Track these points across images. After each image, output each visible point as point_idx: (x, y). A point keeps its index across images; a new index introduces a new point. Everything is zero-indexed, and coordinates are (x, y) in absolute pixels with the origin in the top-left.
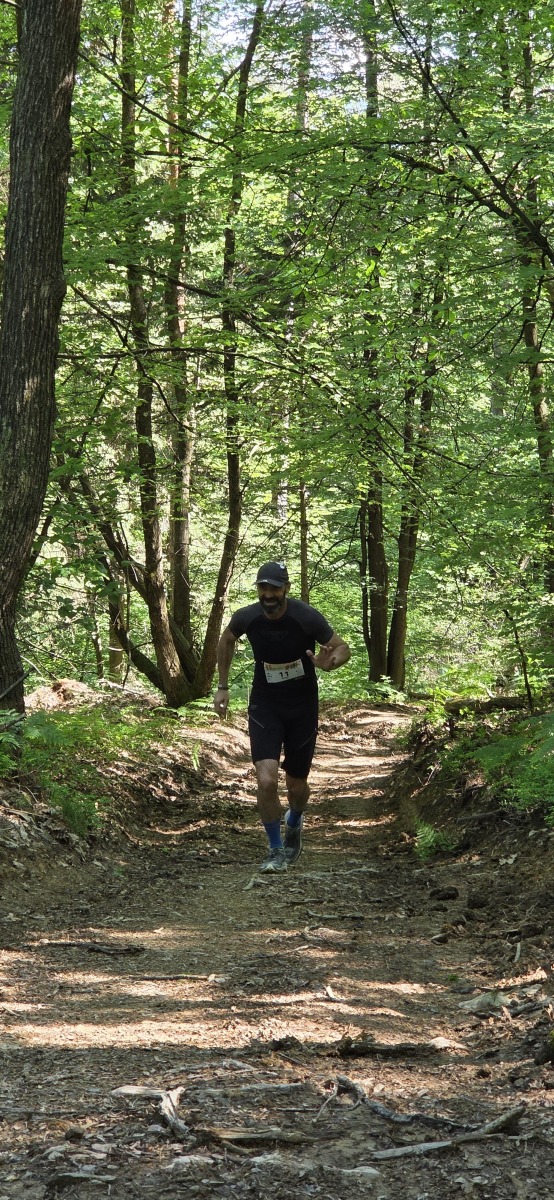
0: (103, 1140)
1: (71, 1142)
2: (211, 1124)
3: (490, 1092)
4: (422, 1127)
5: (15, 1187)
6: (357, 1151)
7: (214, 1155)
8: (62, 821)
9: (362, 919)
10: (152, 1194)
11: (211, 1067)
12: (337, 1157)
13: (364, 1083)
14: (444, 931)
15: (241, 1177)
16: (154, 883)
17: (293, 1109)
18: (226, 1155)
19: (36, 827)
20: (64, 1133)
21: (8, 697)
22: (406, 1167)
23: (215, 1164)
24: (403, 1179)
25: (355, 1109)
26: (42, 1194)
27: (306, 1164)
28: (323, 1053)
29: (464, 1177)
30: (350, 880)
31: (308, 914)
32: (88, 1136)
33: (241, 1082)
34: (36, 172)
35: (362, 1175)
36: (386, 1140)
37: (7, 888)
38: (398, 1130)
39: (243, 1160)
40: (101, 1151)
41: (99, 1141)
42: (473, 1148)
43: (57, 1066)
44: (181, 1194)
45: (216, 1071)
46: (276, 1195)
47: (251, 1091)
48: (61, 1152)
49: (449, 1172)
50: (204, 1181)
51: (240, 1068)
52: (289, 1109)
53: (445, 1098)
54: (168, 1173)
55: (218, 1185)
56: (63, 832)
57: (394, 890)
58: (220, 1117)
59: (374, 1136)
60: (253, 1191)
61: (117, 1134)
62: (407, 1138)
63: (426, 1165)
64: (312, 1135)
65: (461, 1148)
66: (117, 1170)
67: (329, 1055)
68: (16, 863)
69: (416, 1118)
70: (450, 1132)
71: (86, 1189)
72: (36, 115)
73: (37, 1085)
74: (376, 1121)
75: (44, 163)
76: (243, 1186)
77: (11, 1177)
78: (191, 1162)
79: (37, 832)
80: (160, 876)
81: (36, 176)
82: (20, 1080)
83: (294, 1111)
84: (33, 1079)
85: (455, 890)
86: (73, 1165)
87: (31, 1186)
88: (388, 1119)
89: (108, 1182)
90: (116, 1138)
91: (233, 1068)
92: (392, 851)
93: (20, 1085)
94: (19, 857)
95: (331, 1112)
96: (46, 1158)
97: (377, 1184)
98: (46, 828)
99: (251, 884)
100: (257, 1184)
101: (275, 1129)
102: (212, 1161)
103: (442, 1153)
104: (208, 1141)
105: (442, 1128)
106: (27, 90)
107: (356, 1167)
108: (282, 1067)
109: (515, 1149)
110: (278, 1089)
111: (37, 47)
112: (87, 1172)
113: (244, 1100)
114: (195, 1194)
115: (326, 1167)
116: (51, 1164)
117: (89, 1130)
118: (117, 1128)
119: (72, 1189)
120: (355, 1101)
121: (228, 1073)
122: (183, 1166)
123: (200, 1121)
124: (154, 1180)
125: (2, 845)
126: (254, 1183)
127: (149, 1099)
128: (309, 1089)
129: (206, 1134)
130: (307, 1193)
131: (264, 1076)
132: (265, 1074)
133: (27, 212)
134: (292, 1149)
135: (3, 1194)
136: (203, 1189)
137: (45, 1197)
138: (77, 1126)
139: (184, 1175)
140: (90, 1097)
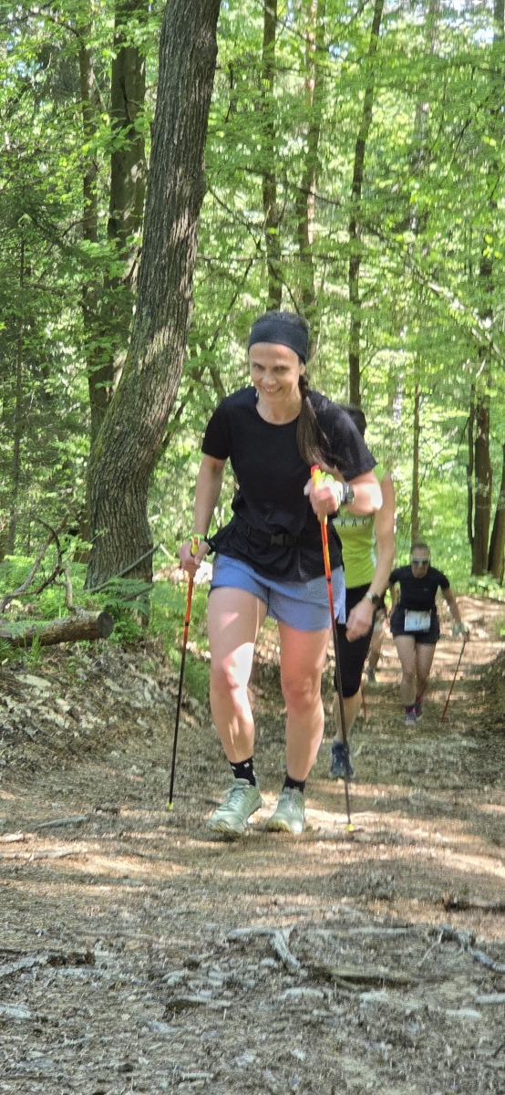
0: (220, 970)
1: (189, 969)
2: (321, 960)
5: (136, 1006)
6: (460, 995)
7: (324, 990)
9: (462, 788)
10: (265, 1020)
12: (441, 999)
13: (464, 933)
15: (349, 1011)
17: (400, 952)
18: (336, 990)
19: (159, 691)
20: (182, 962)
21: (137, 568)
23: (326, 997)
25: (458, 956)
26: (162, 1015)
27: (411, 1003)
30: (450, 753)
32: (204, 965)
33: (349, 927)
35: (465, 1018)
36: (488, 986)
37: (131, 743)
38: (500, 978)
39: (352, 996)
40: (217, 978)
41: (215, 970)
43: (176, 902)
44: (293, 1023)
45: (329, 915)
46: (383, 1029)
47: (360, 934)
48: (183, 978)
51: (347, 913)
52: (396, 952)
54: (280, 1003)
55: (327, 1017)
57: (492, 764)
58: (329, 956)
59: (478, 983)
60: (361, 1024)
61: (233, 965)
64: (416, 976)
66: (232, 997)
68: (140, 722)
71: (203, 1012)
73: (157, 917)
74: (478, 969)
75: (190, 70)
76: (351, 1020)
77: (133, 998)
78: (303, 995)
79: (159, 695)
80: (273, 740)
81: (183, 82)
82: (140, 912)
83: (399, 955)
84: (154, 912)
86: (190, 990)
87: (151, 1006)
88: (490, 968)
89: (223, 1008)
90: (231, 968)
91: (341, 913)
92: (489, 730)
93: (142, 917)
94: (143, 716)
95: (435, 958)
96: (165, 981)
97: (479, 1027)
98: (168, 692)
99: (358, 752)
100: (365, 1018)
101: (382, 969)
102: (323, 995)
104: (320, 976)
107: (459, 1008)
108: (388, 914)
110: (385, 934)
112: (204, 997)
113: (352, 942)
114: (306, 1024)
115: (431, 1008)
116: (169, 987)
117: (206, 960)
118: (232, 960)
119: (190, 1011)
120: (458, 949)
121: (337, 917)
122: (295, 998)
123: (311, 958)
124: (267, 1008)
125: (128, 704)
126: (362, 1018)
127: (263, 935)
128: (414, 935)
129: (317, 969)
130: (413, 1030)
131: (371, 922)
132: (373, 920)
133: (173, 115)
134: (398, 989)
135: (125, 1013)
136: (314, 1019)
137: (165, 1017)
138: (194, 956)
139: (296, 1005)
140: (206, 931)
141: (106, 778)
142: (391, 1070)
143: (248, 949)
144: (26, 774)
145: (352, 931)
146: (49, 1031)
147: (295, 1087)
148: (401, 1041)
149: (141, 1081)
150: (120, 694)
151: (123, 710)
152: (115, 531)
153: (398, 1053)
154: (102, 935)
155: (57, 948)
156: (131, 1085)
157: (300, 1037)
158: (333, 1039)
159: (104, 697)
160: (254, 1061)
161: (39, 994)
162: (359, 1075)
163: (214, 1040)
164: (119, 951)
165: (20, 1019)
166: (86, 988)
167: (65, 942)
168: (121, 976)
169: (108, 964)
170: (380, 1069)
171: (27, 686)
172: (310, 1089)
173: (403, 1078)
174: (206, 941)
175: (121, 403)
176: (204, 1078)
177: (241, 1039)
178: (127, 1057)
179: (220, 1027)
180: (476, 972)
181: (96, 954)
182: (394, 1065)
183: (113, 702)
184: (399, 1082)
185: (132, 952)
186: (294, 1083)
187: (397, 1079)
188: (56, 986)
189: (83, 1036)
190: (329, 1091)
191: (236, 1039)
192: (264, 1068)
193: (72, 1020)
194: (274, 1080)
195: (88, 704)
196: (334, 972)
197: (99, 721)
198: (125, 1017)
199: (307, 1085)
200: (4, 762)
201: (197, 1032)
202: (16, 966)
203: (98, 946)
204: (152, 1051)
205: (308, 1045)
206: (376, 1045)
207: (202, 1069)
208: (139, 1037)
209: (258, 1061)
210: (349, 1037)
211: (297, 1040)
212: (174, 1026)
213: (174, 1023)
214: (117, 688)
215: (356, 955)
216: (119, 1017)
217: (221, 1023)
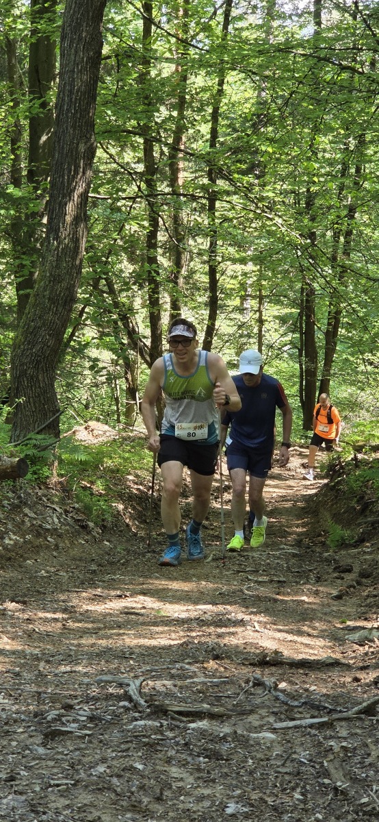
0: (88, 710)
1: (65, 709)
2: (161, 702)
3: (360, 690)
4: (309, 709)
5: (23, 736)
6: (262, 723)
7: (162, 721)
8: (83, 513)
9: (284, 582)
10: (116, 743)
11: (168, 668)
12: (247, 726)
13: (269, 681)
14: (340, 591)
15: (179, 735)
16: (144, 556)
18: (170, 721)
19: (64, 516)
20: (60, 705)
21: (49, 427)
22: (295, 734)
23: (162, 726)
24: (292, 742)
25: (263, 696)
26: (41, 742)
27: (226, 729)
28: (247, 663)
29: (335, 742)
30: (279, 558)
31: (247, 578)
32: (77, 707)
33: (187, 678)
34: (78, 64)
35: (263, 738)
36: (283, 716)
37: (42, 554)
38: (292, 710)
39: (182, 725)
40: (84, 715)
41: (84, 710)
42: (343, 723)
43: (63, 665)
44: (136, 744)
45: (172, 671)
46: (202, 748)
47: (193, 683)
48: (58, 715)
49: (325, 738)
50: (153, 737)
51: (187, 670)
52: (218, 695)
53: (328, 693)
54: (129, 731)
55: (162, 740)
56: (83, 521)
57: (309, 565)
58: (168, 698)
59: (275, 714)
60: (186, 744)
61: (98, 707)
62: (297, 716)
63: (309, 734)
64: (231, 711)
65: (335, 724)
66: (93, 728)
67: (251, 664)
68: (49, 539)
69: (305, 703)
70: (328, 713)
71: (70, 739)
72: (79, 25)
73: (47, 675)
74: (277, 704)
75: (83, 58)
76: (179, 741)
77: (21, 730)
78: (146, 725)
79: (65, 519)
80: (149, 552)
81: (78, 67)
82: (35, 672)
83: (221, 696)
84: (45, 672)
85: (351, 566)
86: (63, 723)
87: (33, 736)
88: (289, 705)
89: (89, 735)
90: (97, 709)
91: (182, 669)
93: (36, 676)
94: (52, 535)
95: (247, 698)
96: (45, 718)
97: (274, 744)
98: (72, 517)
99: (210, 558)
100: (190, 740)
101: (205, 706)
102: (159, 725)
103: (321, 726)
104: (159, 711)
105: (323, 710)
106: (73, 7)
107: (260, 733)
108: (217, 669)
109: (372, 725)
110: (212, 682)
112: (73, 728)
113: (188, 688)
114: (146, 744)
115: (239, 732)
116: (49, 721)
117: (79, 704)
118: (98, 704)
119: (61, 739)
120: (264, 692)
121: (179, 672)
122: (140, 727)
123: (155, 700)
124: (117, 735)
125: (40, 526)
126: (187, 739)
128: (232, 682)
129: (157, 706)
130: (224, 748)
131: (203, 675)
132: (204, 673)
133: (71, 92)
134: (217, 720)
135: (14, 741)
136: (152, 741)
137: (43, 743)
138: (70, 700)
139: (139, 732)
140: (83, 684)
141: (22, 579)
142: (206, 775)
147: (134, 789)
148: (215, 756)
149: (21, 788)
150: (35, 519)
151: (37, 531)
152: (31, 400)
153: (212, 764)
154: (5, 689)
156: (13, 790)
157: (140, 754)
158: (165, 755)
159: (23, 522)
160: (105, 771)
162: (182, 779)
163: (77, 758)
164: (16, 699)
168: (14, 715)
169: (7, 708)
170: (197, 775)
172: (145, 790)
173: (213, 781)
174: (81, 691)
175: (35, 305)
176: (67, 784)
177: (97, 757)
178: (12, 771)
179: (82, 749)
180: (275, 707)
182: (208, 772)
183: (29, 525)
184: (211, 785)
185: (26, 699)
186: (133, 786)
187: (210, 781)
190: (158, 791)
191: (94, 756)
192: (112, 776)
194: (118, 784)
195: (10, 526)
196: (169, 709)
197: (18, 538)
198: (14, 743)
199: (142, 787)
201: (66, 752)
204: (32, 767)
205: (145, 760)
206: (197, 759)
207: (67, 778)
208: (23, 757)
209: (108, 771)
210: (176, 753)
211: (138, 756)
212: (49, 749)
213: (49, 747)
214: (33, 515)
215: (188, 697)
216: (10, 744)
217: (83, 746)
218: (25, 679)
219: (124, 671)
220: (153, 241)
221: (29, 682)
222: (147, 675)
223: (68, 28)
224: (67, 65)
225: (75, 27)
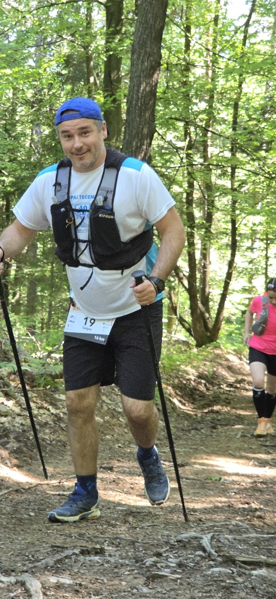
0: (174, 558)
1: (157, 557)
2: (228, 553)
5: (129, 578)
7: (232, 569)
10: (201, 586)
11: (226, 524)
15: (246, 580)
16: (190, 433)
17: (271, 547)
18: (238, 569)
20: (152, 553)
23: (233, 573)
26: (143, 582)
31: (269, 452)
32: (164, 555)
33: (242, 533)
34: (143, 71)
37: (117, 430)
39: (247, 572)
40: (173, 562)
41: (171, 558)
43: (146, 519)
44: (216, 587)
45: (229, 527)
46: (265, 591)
47: (249, 538)
48: (153, 562)
50: (228, 581)
51: (241, 526)
52: (269, 548)
54: (209, 576)
55: (234, 584)
58: (233, 550)
60: (253, 588)
61: (180, 555)
66: (181, 573)
68: (121, 419)
71: (166, 581)
72: (145, 43)
73: (136, 528)
75: (147, 67)
76: (248, 585)
77: (128, 573)
78: (220, 571)
80: (193, 429)
81: (144, 73)
82: (127, 525)
83: (271, 549)
84: (135, 525)
86: (159, 568)
87: (137, 578)
89: (177, 579)
90: (179, 557)
91: (237, 525)
93: (128, 527)
94: (123, 416)
96: (144, 564)
99: (239, 435)
101: (262, 557)
102: (231, 572)
104: (229, 561)
106: (141, 30)
108: (263, 526)
110: (263, 537)
111: (146, 8)
112: (167, 572)
113: (245, 541)
114: (224, 587)
116: (148, 567)
117: (165, 552)
118: (180, 552)
119: (159, 581)
121: (235, 528)
122: (216, 573)
123: (223, 551)
124: (200, 579)
125: (114, 410)
126: (253, 584)
127: (196, 538)
129: (227, 557)
131: (253, 530)
132: (255, 529)
133: (138, 91)
134: (272, 568)
135: (123, 581)
136: (227, 585)
137: (145, 584)
138: (159, 550)
139: (217, 577)
140: (164, 536)
141: (104, 450)
143: (187, 546)
144: (61, 448)
145: (244, 536)
146: (83, 591)
150: (110, 404)
151: (112, 413)
154: (108, 538)
155: (83, 545)
157: (220, 595)
158: (238, 596)
159: (102, 406)
161: (76, 570)
163: (173, 597)
164: (117, 546)
165: (67, 584)
166: (101, 567)
167: (87, 541)
168: (120, 561)
169: (112, 554)
171: (61, 400)
174: (164, 542)
177: (188, 596)
179: (176, 590)
181: (106, 548)
183: (105, 408)
185: (124, 547)
188: (85, 566)
189: (102, 594)
193: (95, 585)
196: (236, 559)
198: (124, 583)
200: (49, 442)
201: (164, 592)
202: (62, 554)
203: (106, 544)
208: (132, 594)
210: (246, 595)
211: (219, 597)
212: (151, 589)
213: (150, 587)
214: (109, 402)
215: (247, 549)
216: (121, 584)
217: (176, 587)
218: (120, 530)
219: (193, 526)
220: (190, 198)
221: (124, 532)
222: (210, 529)
223: (137, 45)
224: (135, 72)
225: (142, 44)
